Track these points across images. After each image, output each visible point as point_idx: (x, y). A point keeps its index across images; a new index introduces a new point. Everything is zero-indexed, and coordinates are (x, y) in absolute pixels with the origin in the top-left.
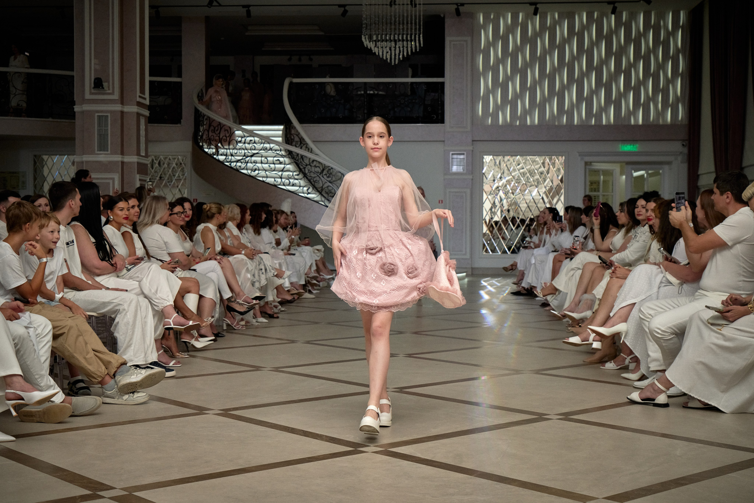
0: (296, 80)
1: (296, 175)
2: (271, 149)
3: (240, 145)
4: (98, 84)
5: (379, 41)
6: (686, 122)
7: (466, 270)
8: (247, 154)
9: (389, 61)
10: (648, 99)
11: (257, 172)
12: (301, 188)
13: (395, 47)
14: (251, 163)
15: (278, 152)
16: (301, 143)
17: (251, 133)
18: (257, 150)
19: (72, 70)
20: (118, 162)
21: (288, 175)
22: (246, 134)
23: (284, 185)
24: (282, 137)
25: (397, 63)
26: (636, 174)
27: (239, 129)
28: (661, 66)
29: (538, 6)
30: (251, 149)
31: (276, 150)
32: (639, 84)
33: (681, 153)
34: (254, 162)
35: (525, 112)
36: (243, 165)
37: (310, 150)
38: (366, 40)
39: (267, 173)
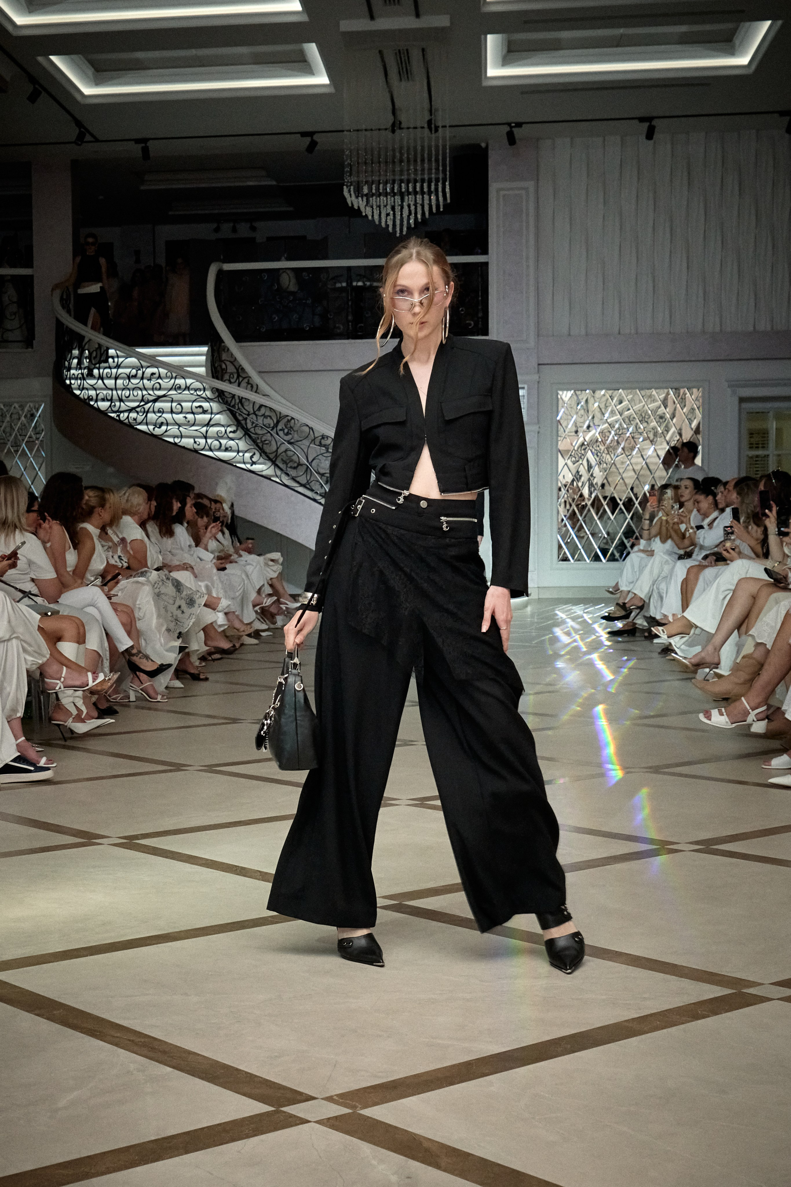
0: (228, 267)
1: (231, 432)
2: (187, 388)
3: (133, 381)
5: (373, 195)
8: (147, 397)
9: (390, 229)
11: (164, 428)
12: (241, 454)
13: (402, 205)
14: (154, 412)
15: (199, 393)
16: (239, 376)
17: (153, 361)
18: (165, 389)
21: (218, 432)
22: (144, 363)
23: (211, 450)
24: (206, 366)
25: (404, 233)
27: (131, 354)
30: (153, 389)
31: (196, 390)
34: (159, 412)
36: (140, 418)
37: (256, 389)
38: (351, 195)
39: (181, 429)
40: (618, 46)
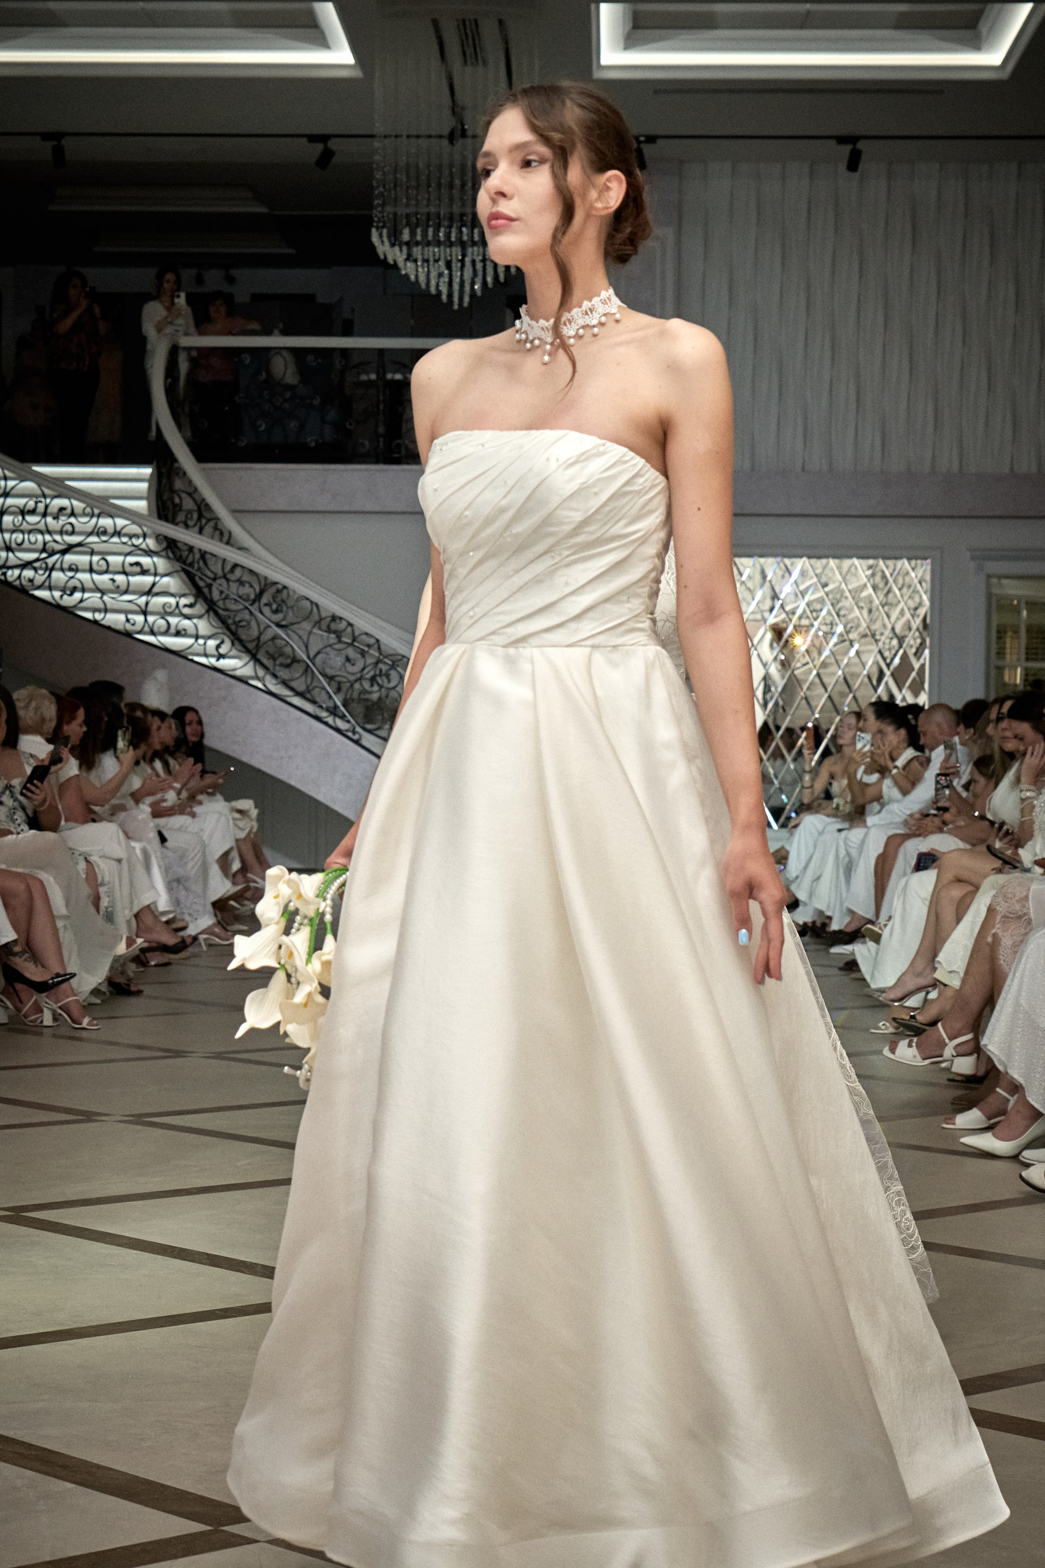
1: (185, 606)
2: (117, 533)
3: (30, 519)
5: (417, 244)
8: (51, 545)
9: (444, 297)
11: (78, 595)
12: (201, 641)
13: (462, 261)
14: (62, 570)
15: (136, 542)
16: (200, 516)
17: (62, 488)
18: (80, 533)
21: (164, 605)
22: (47, 491)
23: (152, 633)
24: (148, 498)
25: (466, 304)
27: (30, 477)
29: (860, 145)
30: (61, 533)
31: (131, 537)
34: (70, 569)
36: (40, 578)
37: (227, 539)
38: (382, 242)
39: (105, 598)
40: (801, 28)
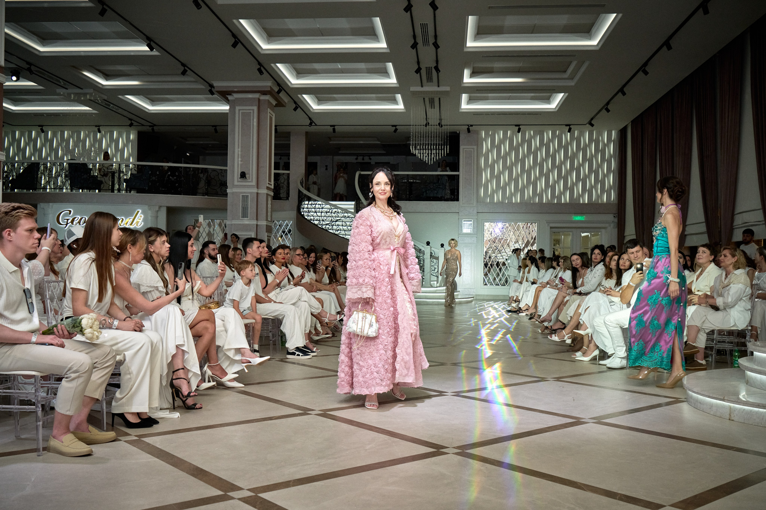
0: (363, 173)
2: (348, 217)
3: (328, 214)
4: (243, 175)
5: (421, 149)
6: (616, 202)
7: (472, 296)
8: (333, 220)
9: (427, 162)
10: (591, 187)
11: (339, 231)
13: (431, 154)
17: (336, 207)
18: (340, 217)
19: (227, 166)
20: (254, 224)
22: (332, 207)
24: (354, 209)
25: (432, 163)
26: (583, 235)
27: (328, 204)
28: (600, 166)
29: (520, 127)
30: (335, 217)
31: (352, 218)
32: (586, 177)
33: (613, 222)
34: (337, 225)
35: (511, 195)
36: (330, 228)
38: (413, 149)
39: (345, 232)
40: (509, 99)
